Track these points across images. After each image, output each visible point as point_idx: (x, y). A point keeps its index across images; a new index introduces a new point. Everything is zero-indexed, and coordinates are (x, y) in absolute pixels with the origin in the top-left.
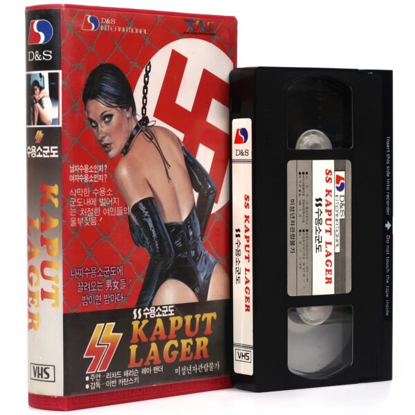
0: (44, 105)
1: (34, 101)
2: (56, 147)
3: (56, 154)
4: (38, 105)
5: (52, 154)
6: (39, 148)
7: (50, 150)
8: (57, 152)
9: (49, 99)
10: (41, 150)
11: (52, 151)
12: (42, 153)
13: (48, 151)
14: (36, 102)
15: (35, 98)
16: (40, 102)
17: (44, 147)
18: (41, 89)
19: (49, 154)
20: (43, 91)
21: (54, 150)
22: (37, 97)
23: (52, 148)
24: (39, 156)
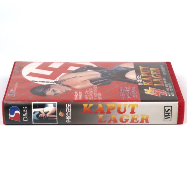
0: (48, 111)
1: (46, 117)
2: (66, 105)
3: (69, 105)
4: (47, 115)
5: (69, 107)
6: (67, 114)
7: (67, 108)
8: (68, 104)
9: (45, 108)
10: (68, 113)
11: (68, 107)
12: (69, 113)
13: (68, 109)
14: (46, 116)
15: (44, 117)
16: (46, 113)
17: (66, 111)
18: (40, 113)
19: (69, 109)
20: (41, 112)
21: (67, 106)
22: (44, 115)
23: (67, 107)
24: (70, 114)
